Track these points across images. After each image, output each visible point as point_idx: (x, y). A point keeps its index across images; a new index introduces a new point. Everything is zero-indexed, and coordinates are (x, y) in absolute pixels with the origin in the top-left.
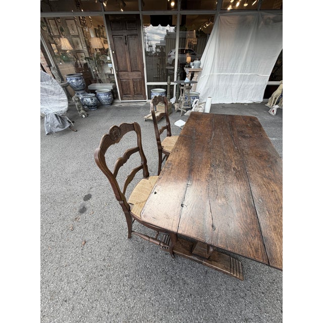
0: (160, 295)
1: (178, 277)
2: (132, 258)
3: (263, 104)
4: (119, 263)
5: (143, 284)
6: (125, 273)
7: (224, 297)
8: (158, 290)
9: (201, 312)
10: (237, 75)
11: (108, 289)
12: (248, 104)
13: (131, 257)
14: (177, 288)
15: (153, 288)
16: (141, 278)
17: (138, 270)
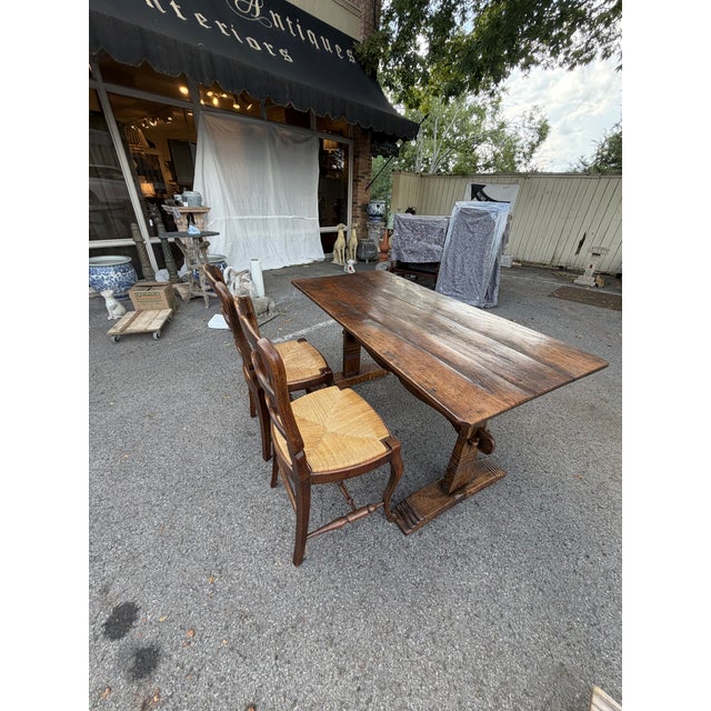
0: (470, 591)
1: (462, 544)
2: (385, 600)
3: (328, 261)
4: (374, 635)
5: (440, 610)
6: (399, 635)
7: (512, 510)
8: (462, 590)
9: (516, 550)
10: (273, 219)
11: (407, 699)
12: (309, 264)
13: (381, 600)
14: (474, 558)
15: (455, 595)
16: (429, 607)
17: (413, 603)
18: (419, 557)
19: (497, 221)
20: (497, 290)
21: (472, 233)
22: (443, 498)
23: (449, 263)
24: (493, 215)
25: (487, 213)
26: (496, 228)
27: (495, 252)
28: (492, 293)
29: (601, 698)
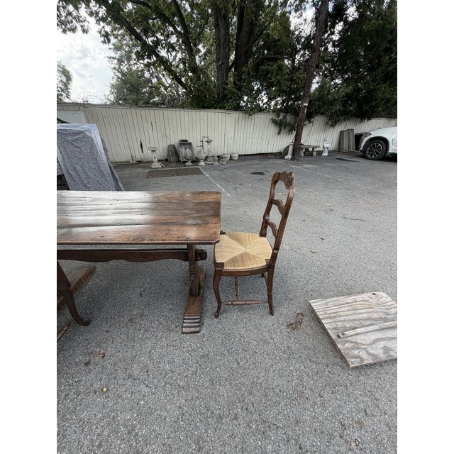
4: (230, 384)
5: (237, 339)
6: (236, 368)
13: (218, 369)
15: (235, 327)
16: (233, 343)
18: (212, 333)
19: (93, 136)
20: (120, 182)
21: (78, 147)
22: (198, 298)
23: (72, 173)
24: (88, 133)
25: (82, 132)
26: (95, 142)
27: (104, 158)
28: (118, 185)
29: (314, 302)
